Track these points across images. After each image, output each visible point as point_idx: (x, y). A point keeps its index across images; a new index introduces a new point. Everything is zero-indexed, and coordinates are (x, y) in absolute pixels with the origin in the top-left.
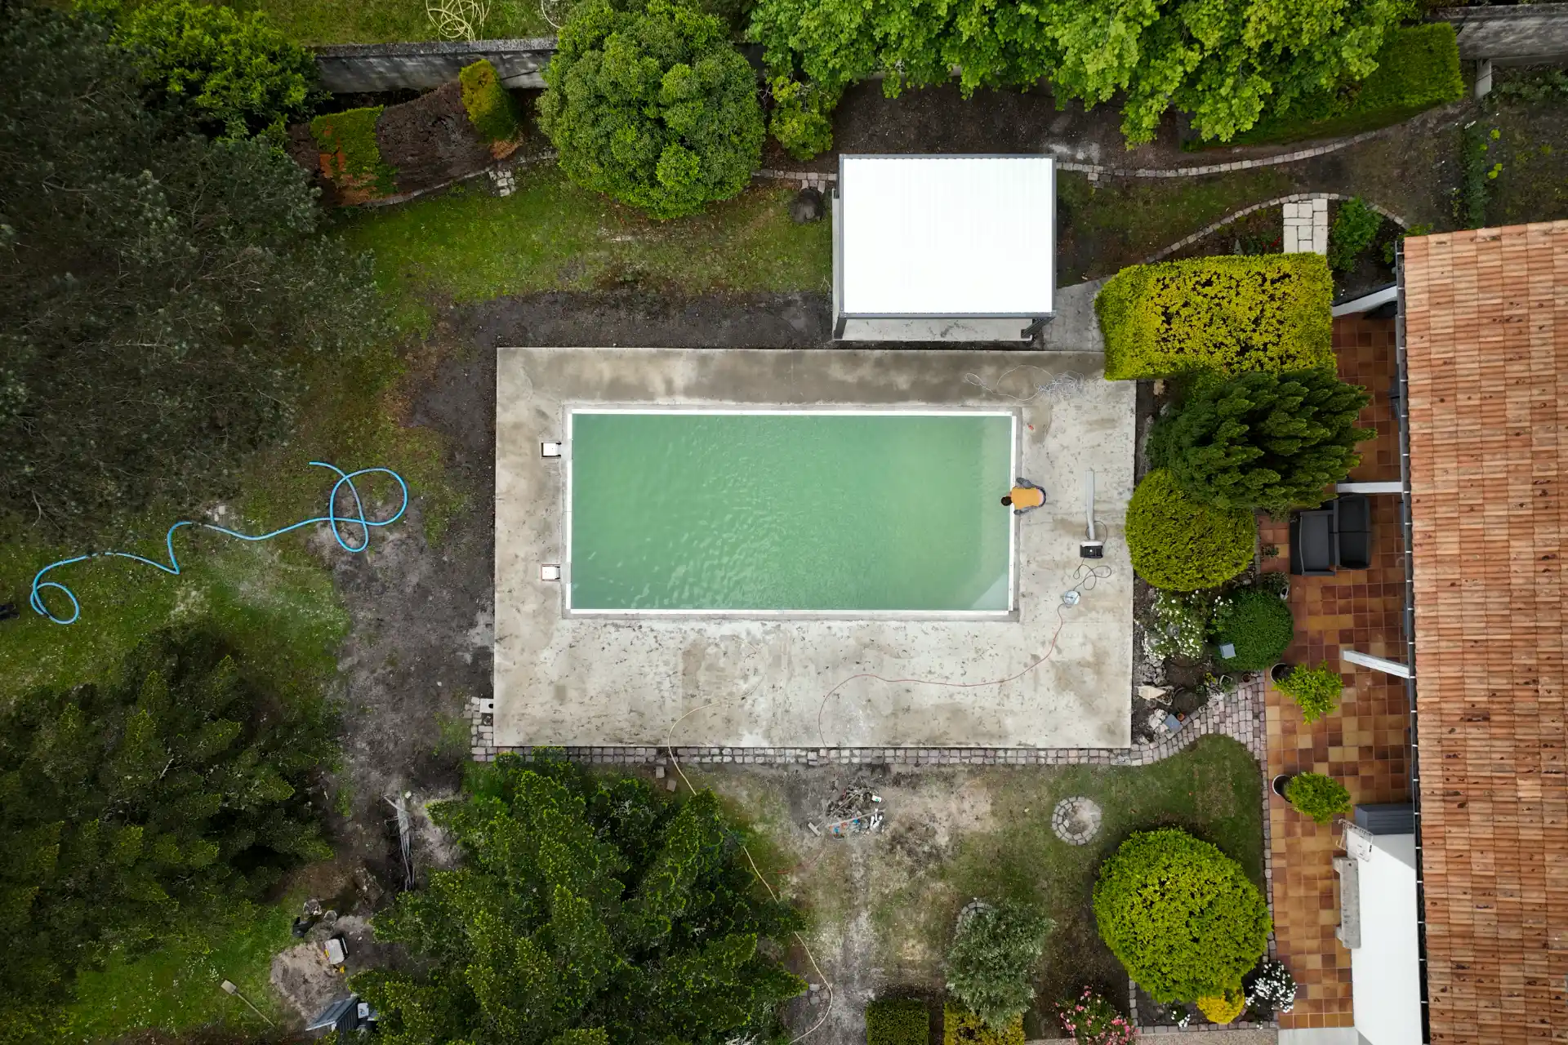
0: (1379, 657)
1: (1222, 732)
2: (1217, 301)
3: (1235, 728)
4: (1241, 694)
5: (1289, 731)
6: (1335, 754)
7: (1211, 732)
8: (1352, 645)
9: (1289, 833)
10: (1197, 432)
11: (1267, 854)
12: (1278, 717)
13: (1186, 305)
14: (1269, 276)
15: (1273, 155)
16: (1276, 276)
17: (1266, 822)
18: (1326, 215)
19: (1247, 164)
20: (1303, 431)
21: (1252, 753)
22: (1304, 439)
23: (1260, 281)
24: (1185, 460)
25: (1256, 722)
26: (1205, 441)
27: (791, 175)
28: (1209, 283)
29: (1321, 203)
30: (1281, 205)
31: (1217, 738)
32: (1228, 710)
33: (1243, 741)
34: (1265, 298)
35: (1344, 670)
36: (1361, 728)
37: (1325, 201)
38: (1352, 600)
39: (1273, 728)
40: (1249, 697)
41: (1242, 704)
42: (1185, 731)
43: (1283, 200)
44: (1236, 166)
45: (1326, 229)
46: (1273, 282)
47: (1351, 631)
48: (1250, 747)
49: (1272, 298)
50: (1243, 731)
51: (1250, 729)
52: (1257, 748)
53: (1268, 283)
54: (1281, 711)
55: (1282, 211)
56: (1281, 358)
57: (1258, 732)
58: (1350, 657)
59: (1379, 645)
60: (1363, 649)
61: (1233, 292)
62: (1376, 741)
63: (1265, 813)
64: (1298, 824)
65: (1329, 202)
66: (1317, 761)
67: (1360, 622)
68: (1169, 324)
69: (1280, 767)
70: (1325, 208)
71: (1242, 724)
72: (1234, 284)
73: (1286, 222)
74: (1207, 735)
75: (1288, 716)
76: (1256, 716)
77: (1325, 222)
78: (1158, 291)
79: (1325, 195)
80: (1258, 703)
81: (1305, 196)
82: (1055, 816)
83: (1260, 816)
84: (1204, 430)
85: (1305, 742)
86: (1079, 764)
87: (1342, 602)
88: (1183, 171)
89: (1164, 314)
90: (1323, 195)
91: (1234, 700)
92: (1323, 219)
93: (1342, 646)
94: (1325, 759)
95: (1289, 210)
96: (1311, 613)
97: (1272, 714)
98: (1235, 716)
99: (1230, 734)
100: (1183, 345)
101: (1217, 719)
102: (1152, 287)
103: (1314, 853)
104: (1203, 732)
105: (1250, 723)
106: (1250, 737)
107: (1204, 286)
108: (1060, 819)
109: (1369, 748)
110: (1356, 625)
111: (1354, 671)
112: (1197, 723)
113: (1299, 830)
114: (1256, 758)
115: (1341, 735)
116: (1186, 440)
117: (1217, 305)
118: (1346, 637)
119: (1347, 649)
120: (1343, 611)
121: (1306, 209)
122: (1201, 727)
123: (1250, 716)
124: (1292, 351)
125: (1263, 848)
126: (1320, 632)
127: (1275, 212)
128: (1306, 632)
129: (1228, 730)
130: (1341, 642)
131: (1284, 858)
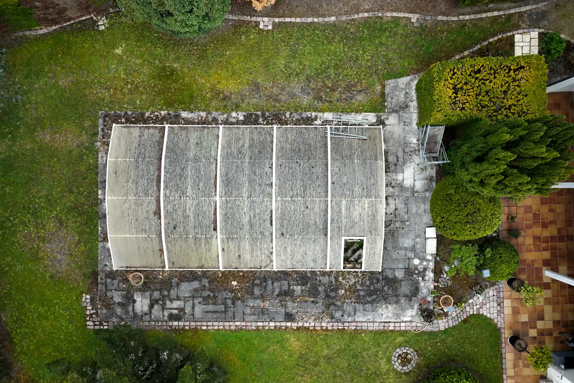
0: (563, 274)
1: (481, 313)
2: (483, 81)
3: (488, 311)
4: (491, 293)
5: (516, 312)
6: (540, 325)
7: (475, 313)
8: (550, 267)
9: (515, 366)
10: (475, 154)
11: (505, 376)
12: (510, 305)
13: (466, 84)
14: (512, 67)
15: (510, 8)
16: (516, 67)
17: (504, 360)
18: (537, 40)
19: (496, 13)
20: (542, 153)
21: (497, 324)
22: (542, 158)
23: (507, 71)
24: (467, 170)
25: (499, 307)
26: (480, 160)
27: (254, 19)
28: (479, 71)
29: (535, 34)
30: (514, 35)
31: (479, 316)
32: (484, 301)
33: (492, 317)
34: (509, 80)
35: (545, 281)
36: (554, 311)
37: (537, 33)
38: (550, 244)
39: (508, 311)
40: (495, 294)
41: (491, 298)
42: (461, 313)
43: (515, 32)
44: (489, 14)
45: (537, 48)
46: (515, 71)
47: (549, 260)
48: (496, 321)
49: (514, 80)
50: (492, 312)
51: (496, 311)
52: (499, 322)
53: (512, 72)
54: (512, 302)
55: (514, 38)
56: (518, 113)
57: (500, 312)
58: (549, 274)
59: (563, 268)
60: (555, 270)
61: (492, 77)
62: (562, 318)
63: (504, 355)
64: (521, 361)
65: (539, 34)
66: (531, 328)
67: (553, 255)
68: (457, 94)
69: (511, 331)
70: (537, 36)
71: (492, 309)
72: (492, 71)
73: (516, 44)
74: (473, 314)
75: (515, 304)
76: (499, 305)
77: (537, 44)
78: (450, 75)
79: (537, 30)
80: (500, 298)
81: (526, 30)
82: (393, 357)
83: (500, 357)
84: (479, 154)
85: (524, 318)
86: (405, 330)
87: (544, 245)
88: (461, 17)
89: (454, 88)
90: (536, 30)
91: (487, 296)
92: (535, 42)
93: (544, 268)
94: (535, 327)
95: (517, 38)
96: (528, 251)
97: (507, 303)
98: (488, 304)
99: (485, 314)
100: (464, 106)
101: (478, 306)
102: (447, 75)
103: (529, 376)
104: (471, 313)
105: (495, 308)
106: (495, 315)
107: (476, 73)
108: (396, 359)
109: (558, 322)
110: (552, 256)
111: (550, 281)
112: (468, 309)
113: (521, 364)
114: (499, 326)
115: (543, 314)
116: (468, 159)
117: (483, 83)
118: (547, 264)
119: (547, 270)
120: (545, 249)
121: (527, 38)
122: (469, 311)
123: (495, 305)
124: (525, 110)
125: (502, 374)
126: (533, 261)
127: (511, 38)
128: (525, 261)
129: (484, 312)
130: (544, 266)
131: (513, 379)
